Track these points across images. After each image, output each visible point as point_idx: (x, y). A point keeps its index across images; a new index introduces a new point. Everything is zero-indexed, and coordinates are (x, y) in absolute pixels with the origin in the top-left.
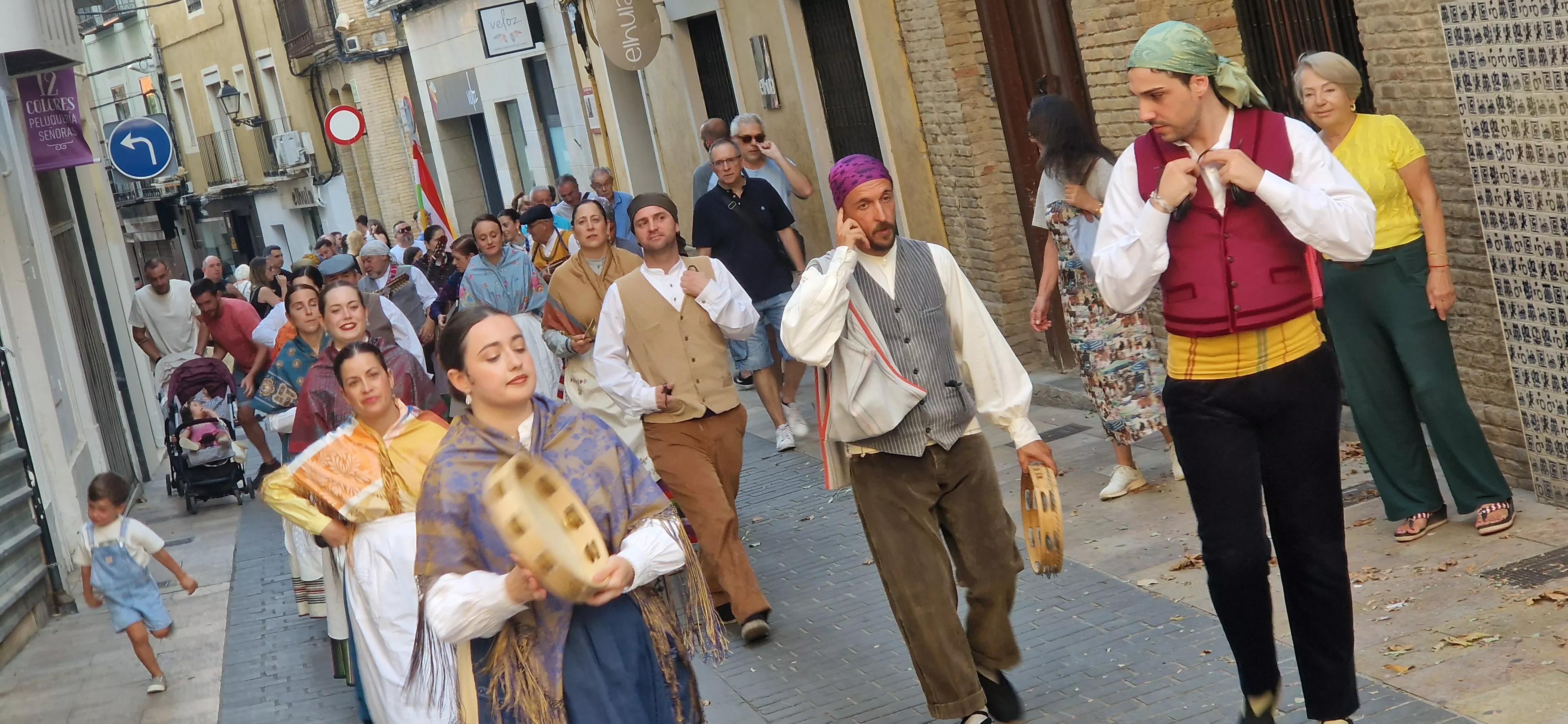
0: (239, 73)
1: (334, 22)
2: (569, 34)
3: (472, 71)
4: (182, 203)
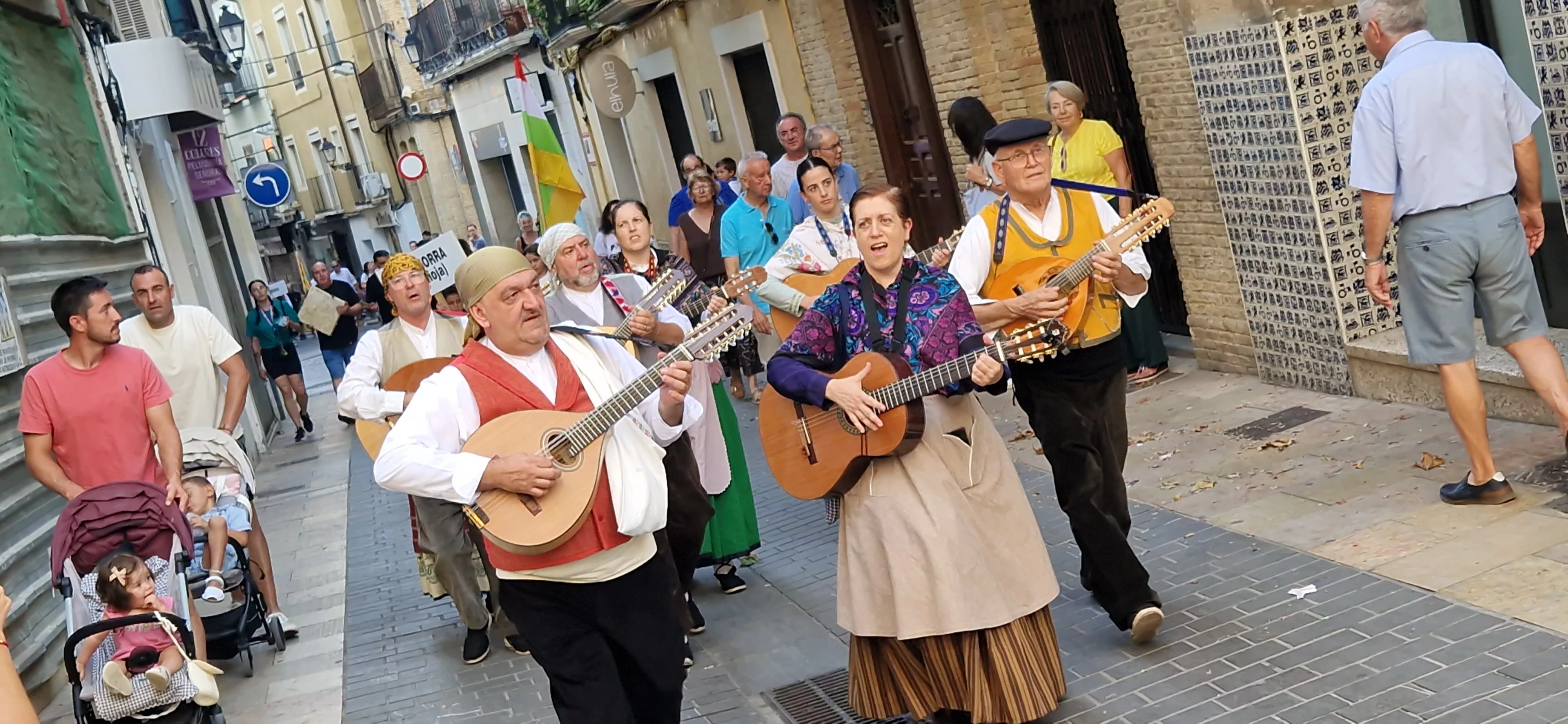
0: (334, 132)
1: (400, 93)
2: (570, 95)
3: (501, 124)
4: (297, 226)
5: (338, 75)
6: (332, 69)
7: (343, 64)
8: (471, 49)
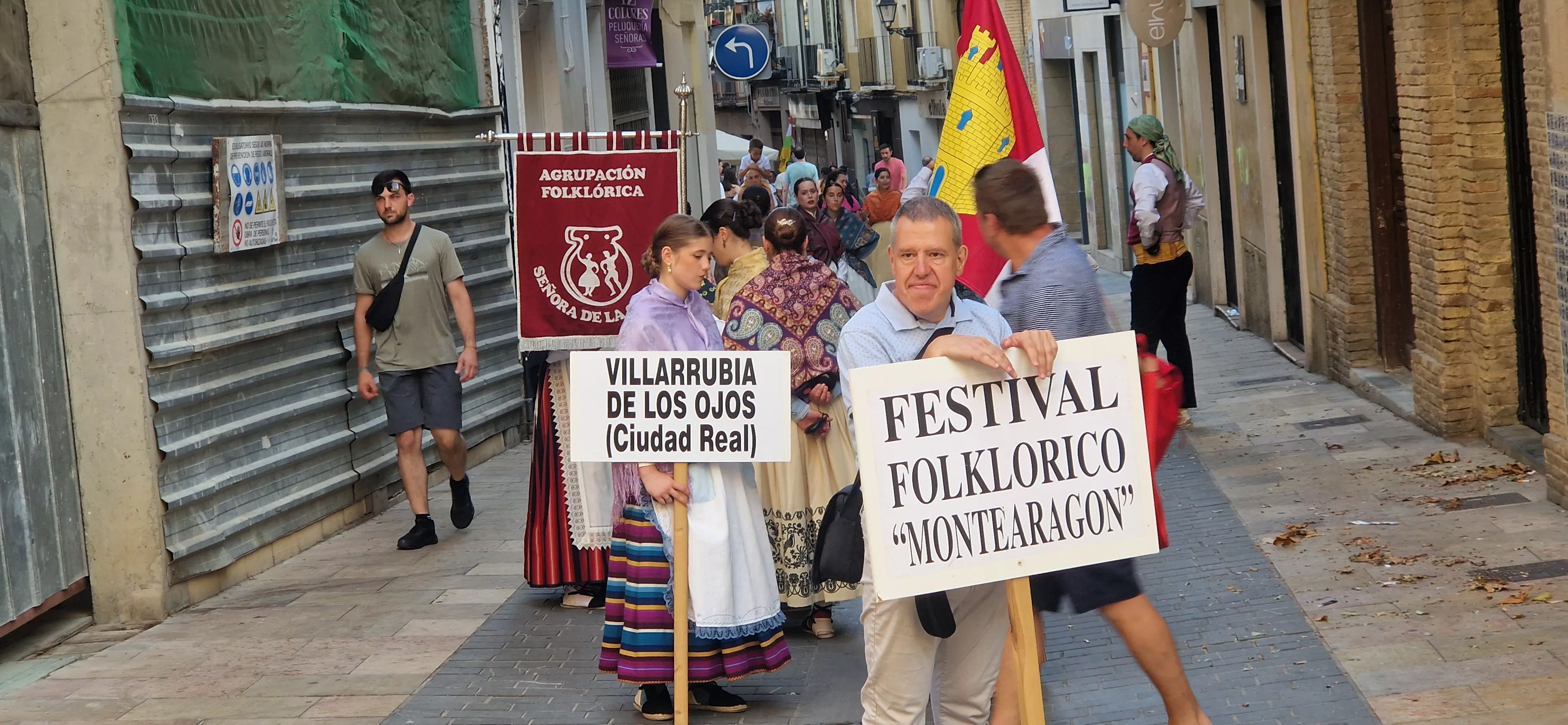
3: (1069, 19)
4: (837, 97)
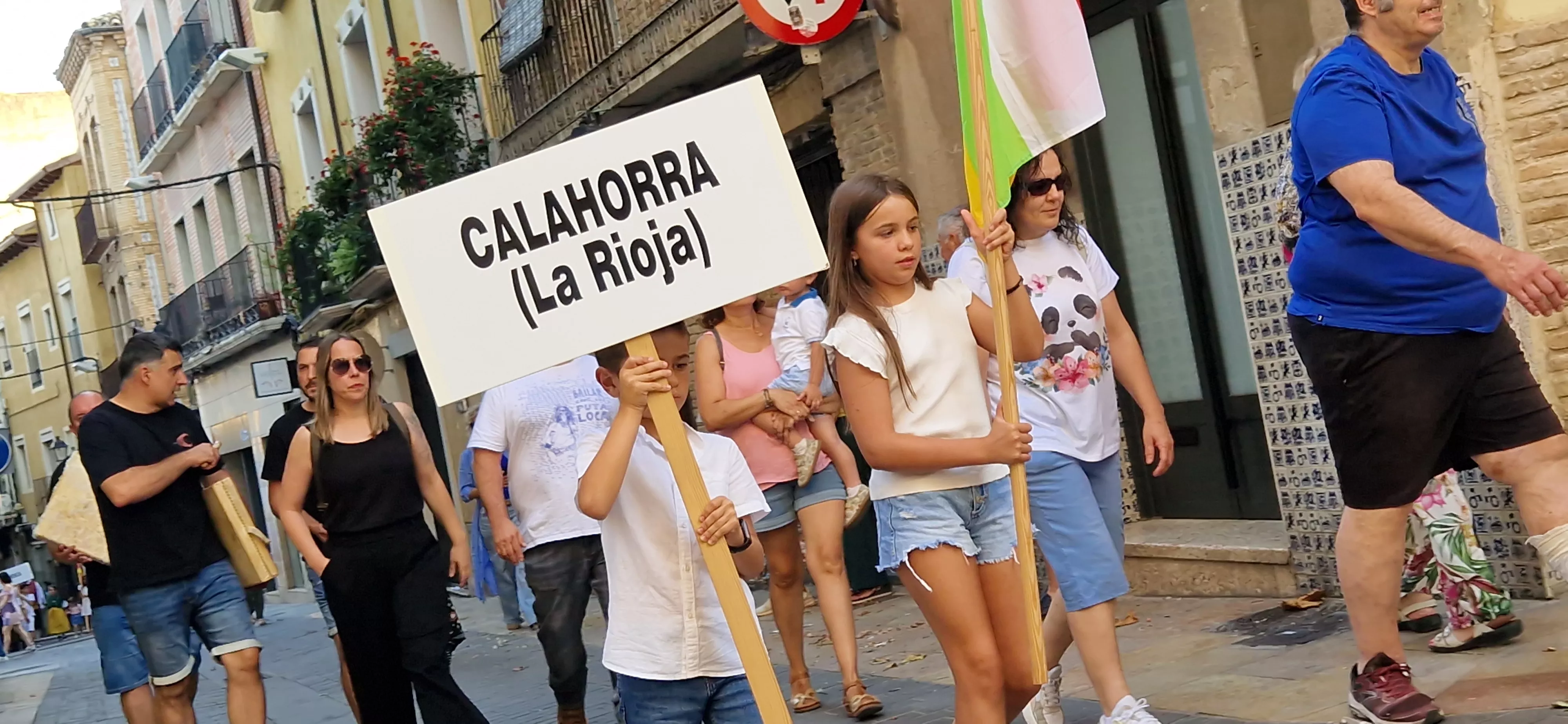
4: (16, 532)
5: (80, 372)
6: (74, 365)
7: (86, 361)
8: (221, 336)
